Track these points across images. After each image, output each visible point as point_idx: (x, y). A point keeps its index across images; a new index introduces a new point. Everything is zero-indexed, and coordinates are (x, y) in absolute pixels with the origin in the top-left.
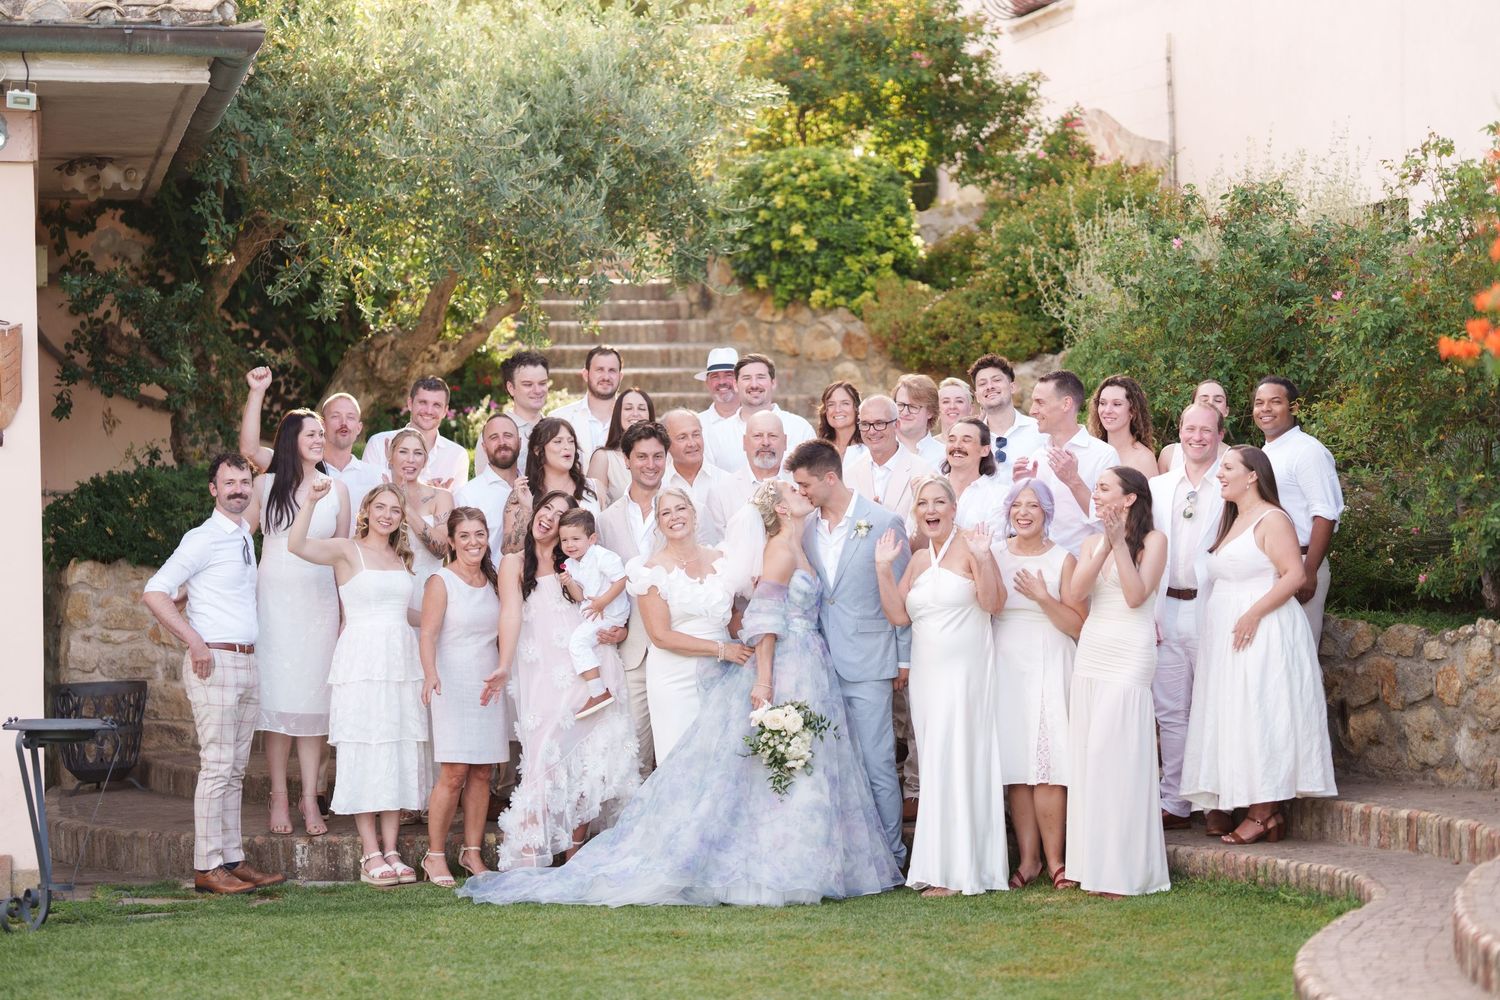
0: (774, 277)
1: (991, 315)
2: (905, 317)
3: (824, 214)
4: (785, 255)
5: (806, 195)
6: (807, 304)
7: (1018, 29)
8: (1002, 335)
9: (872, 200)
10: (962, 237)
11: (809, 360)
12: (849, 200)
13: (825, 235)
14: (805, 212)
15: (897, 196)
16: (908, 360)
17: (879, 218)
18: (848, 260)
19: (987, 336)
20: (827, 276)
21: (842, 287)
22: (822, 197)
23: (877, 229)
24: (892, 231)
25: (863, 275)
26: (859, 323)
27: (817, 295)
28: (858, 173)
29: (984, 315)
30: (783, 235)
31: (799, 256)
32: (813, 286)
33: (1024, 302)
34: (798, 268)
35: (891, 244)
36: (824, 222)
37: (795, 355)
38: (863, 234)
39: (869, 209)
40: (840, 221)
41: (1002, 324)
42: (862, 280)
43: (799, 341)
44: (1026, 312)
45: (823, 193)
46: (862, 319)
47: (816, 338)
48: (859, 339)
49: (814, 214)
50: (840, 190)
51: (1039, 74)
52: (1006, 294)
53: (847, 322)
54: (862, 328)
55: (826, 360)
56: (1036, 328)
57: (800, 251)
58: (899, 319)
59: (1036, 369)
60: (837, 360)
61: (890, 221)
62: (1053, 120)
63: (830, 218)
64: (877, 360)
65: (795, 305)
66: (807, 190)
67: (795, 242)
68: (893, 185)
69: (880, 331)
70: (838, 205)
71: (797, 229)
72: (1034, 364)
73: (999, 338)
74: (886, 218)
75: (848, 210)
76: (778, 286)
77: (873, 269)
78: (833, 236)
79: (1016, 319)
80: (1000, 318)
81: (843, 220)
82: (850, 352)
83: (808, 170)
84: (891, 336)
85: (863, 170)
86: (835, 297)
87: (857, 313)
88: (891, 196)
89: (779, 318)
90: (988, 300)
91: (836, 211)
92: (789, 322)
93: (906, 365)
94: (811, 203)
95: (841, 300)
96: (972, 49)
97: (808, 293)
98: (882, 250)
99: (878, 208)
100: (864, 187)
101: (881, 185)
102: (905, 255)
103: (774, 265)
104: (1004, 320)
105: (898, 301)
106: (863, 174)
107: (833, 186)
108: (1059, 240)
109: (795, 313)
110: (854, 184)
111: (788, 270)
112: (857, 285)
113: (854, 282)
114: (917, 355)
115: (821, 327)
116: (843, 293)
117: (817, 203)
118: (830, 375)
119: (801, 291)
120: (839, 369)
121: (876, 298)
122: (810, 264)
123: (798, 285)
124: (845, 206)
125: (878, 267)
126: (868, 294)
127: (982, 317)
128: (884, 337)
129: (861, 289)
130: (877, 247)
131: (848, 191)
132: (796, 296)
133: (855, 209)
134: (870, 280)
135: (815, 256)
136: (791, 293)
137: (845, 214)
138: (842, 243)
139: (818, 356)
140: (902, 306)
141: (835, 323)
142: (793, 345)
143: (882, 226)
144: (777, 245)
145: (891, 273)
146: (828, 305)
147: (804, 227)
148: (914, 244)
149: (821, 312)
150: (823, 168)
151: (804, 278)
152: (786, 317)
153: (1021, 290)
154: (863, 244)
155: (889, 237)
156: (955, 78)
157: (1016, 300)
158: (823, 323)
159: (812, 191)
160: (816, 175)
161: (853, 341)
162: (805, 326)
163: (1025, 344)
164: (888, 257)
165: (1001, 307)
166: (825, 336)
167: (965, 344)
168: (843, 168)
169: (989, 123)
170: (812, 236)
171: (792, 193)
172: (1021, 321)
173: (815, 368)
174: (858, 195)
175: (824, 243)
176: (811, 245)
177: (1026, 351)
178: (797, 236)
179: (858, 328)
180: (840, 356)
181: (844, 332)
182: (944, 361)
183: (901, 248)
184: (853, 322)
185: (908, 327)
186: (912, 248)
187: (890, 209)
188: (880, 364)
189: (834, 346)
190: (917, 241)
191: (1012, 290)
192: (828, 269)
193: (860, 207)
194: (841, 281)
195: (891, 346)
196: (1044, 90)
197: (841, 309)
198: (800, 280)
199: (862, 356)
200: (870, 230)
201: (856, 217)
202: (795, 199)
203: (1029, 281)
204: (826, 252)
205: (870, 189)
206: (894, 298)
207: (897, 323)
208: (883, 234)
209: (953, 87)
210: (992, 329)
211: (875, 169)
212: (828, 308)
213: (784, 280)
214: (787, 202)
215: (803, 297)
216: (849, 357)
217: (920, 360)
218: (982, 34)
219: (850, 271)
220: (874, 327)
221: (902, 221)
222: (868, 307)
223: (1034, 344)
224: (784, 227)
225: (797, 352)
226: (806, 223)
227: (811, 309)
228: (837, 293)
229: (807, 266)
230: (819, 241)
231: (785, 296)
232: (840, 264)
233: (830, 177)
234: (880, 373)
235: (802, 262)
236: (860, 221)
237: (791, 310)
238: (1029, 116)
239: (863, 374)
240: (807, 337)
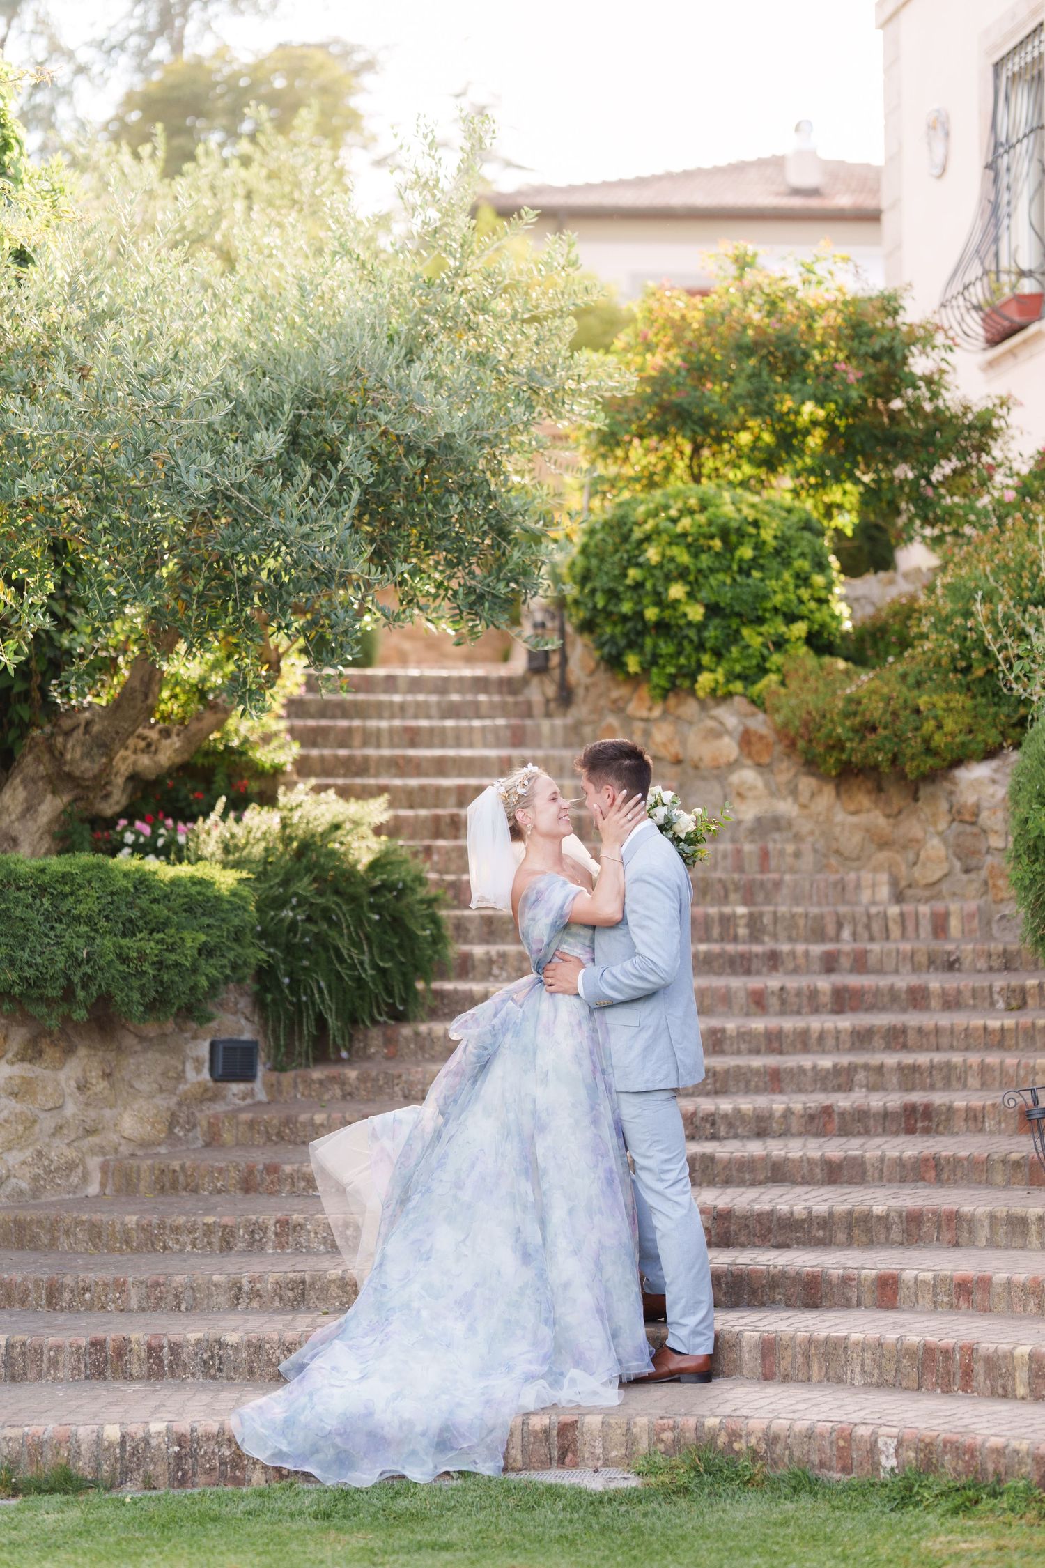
0: (649, 657)
1: (935, 698)
2: (820, 704)
3: (712, 570)
4: (662, 627)
5: (689, 546)
6: (692, 692)
7: (991, 364)
8: (949, 725)
9: (777, 552)
10: (902, 605)
11: (696, 767)
12: (747, 552)
13: (713, 598)
14: (687, 568)
15: (813, 549)
16: (825, 761)
17: (787, 576)
18: (745, 632)
19: (929, 726)
20: (718, 654)
21: (738, 668)
22: (710, 548)
23: (784, 590)
24: (805, 593)
25: (765, 652)
26: (761, 716)
27: (705, 679)
28: (759, 516)
29: (925, 698)
30: (659, 601)
31: (680, 628)
32: (700, 668)
33: (981, 680)
34: (680, 644)
35: (804, 610)
36: (712, 581)
37: (678, 762)
38: (765, 597)
39: (775, 564)
40: (734, 580)
41: (949, 710)
42: (764, 659)
43: (683, 743)
44: (984, 695)
45: (711, 543)
46: (765, 711)
47: (705, 738)
48: (761, 737)
49: (700, 571)
50: (734, 538)
51: (1009, 396)
52: (956, 670)
53: (746, 715)
54: (765, 722)
55: (718, 768)
56: (996, 715)
57: (682, 622)
58: (811, 707)
59: (996, 771)
60: (733, 766)
61: (803, 580)
62: (1026, 455)
63: (721, 576)
64: (784, 765)
65: (677, 695)
66: (690, 539)
67: (675, 609)
68: (807, 535)
69: (786, 724)
70: (733, 558)
71: (677, 591)
72: (994, 764)
73: (945, 729)
74: (797, 576)
75: (745, 566)
76: (655, 670)
77: (780, 644)
78: (726, 598)
79: (969, 704)
80: (947, 702)
81: (739, 578)
82: (749, 755)
83: (691, 512)
84: (802, 730)
85: (768, 514)
86: (728, 681)
87: (757, 703)
88: (804, 546)
89: (657, 712)
90: (931, 679)
91: (730, 567)
92: (671, 718)
93: (822, 770)
94: (696, 556)
95: (738, 686)
96: (919, 364)
97: (692, 675)
98: (791, 618)
99: (787, 563)
100: (767, 535)
101: (789, 533)
102: (823, 626)
103: (648, 642)
104: (952, 704)
105: (812, 683)
106: (765, 518)
107: (724, 533)
108: (1026, 595)
109: (678, 705)
110: (752, 530)
111: (666, 648)
112: (758, 665)
113: (754, 662)
114: (835, 754)
115: (711, 723)
116: (739, 677)
117: (704, 557)
118: (723, 787)
119: (685, 676)
120: (735, 778)
121: (783, 683)
122: (695, 638)
123: (680, 667)
124: (741, 560)
125: (787, 641)
126: (773, 678)
127: (923, 701)
128: (792, 733)
129: (763, 671)
130: (785, 615)
131: (746, 540)
132: (678, 682)
133: (754, 563)
134: (776, 659)
135: (701, 627)
136: (672, 678)
137: (741, 571)
138: (737, 609)
139: (707, 761)
140: (816, 691)
141: (730, 717)
142: (675, 748)
143: (791, 587)
144: (651, 613)
145: (803, 650)
146: (720, 693)
147: (687, 588)
148: (837, 613)
149: (710, 702)
150: (711, 510)
151: (688, 658)
152: (665, 712)
153: (975, 664)
154: (765, 610)
155: (801, 601)
156: (897, 404)
157: (970, 678)
158: (713, 718)
159: (696, 540)
160: (702, 518)
161: (754, 739)
162: (691, 723)
163: (980, 737)
164: (800, 629)
165: (948, 688)
166: (716, 734)
167: (900, 737)
168: (739, 511)
169: (943, 462)
170: (696, 600)
171: (670, 544)
172: (975, 707)
173: (704, 778)
174: (759, 546)
175: (713, 610)
176: (696, 613)
177: (982, 746)
178: (677, 601)
179: (759, 723)
180: (736, 761)
181: (741, 728)
182: (871, 761)
183: (818, 616)
184: (753, 715)
185: (824, 717)
186: (834, 617)
187: (803, 565)
188: (788, 769)
189: (729, 747)
190: (841, 609)
191: (964, 664)
192: (719, 644)
193: (761, 561)
194: (737, 661)
195: (801, 744)
196: (1015, 417)
197: (737, 699)
198: (682, 661)
199: (765, 760)
200: (775, 592)
201: (756, 574)
202: (675, 551)
203: (986, 653)
204: (716, 621)
205: (775, 537)
206: (806, 680)
207: (809, 713)
208: (792, 597)
209: (893, 415)
210: (936, 718)
211: (784, 514)
212: (720, 697)
213: (661, 661)
214: (663, 556)
215: (687, 683)
216: (749, 762)
217: (838, 761)
218: (933, 348)
219: (748, 646)
220: (779, 718)
221: (819, 580)
222: (775, 693)
223: (993, 737)
224: (661, 589)
225: (681, 756)
226: (690, 583)
227: (698, 699)
228: (732, 677)
229: (691, 641)
230: (707, 607)
231: (664, 683)
232: (736, 637)
233: (721, 521)
234: (789, 782)
235: (686, 637)
236: (762, 580)
237: (672, 701)
238: (996, 452)
239: (767, 785)
240: (693, 737)
